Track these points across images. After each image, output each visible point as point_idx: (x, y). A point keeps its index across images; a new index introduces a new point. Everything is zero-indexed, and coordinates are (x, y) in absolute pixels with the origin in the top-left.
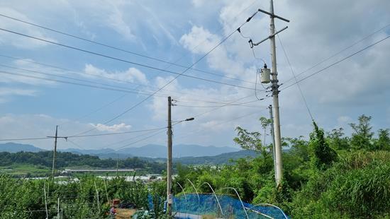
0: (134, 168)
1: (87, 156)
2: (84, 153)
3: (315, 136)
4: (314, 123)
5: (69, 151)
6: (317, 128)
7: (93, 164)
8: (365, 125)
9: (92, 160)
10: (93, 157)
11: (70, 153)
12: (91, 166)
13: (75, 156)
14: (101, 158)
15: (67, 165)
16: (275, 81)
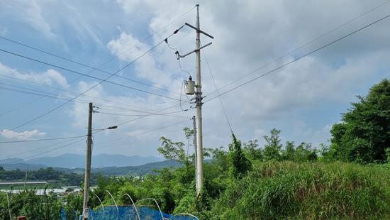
4: (233, 135)
6: (235, 140)
8: (275, 137)
16: (199, 93)
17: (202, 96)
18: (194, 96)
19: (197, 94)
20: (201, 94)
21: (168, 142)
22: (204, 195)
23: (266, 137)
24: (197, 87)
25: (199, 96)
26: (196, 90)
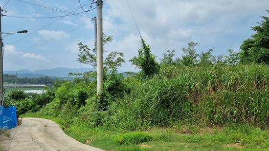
3: (143, 52)
4: (142, 40)
6: (144, 45)
7: (12, 81)
8: (192, 49)
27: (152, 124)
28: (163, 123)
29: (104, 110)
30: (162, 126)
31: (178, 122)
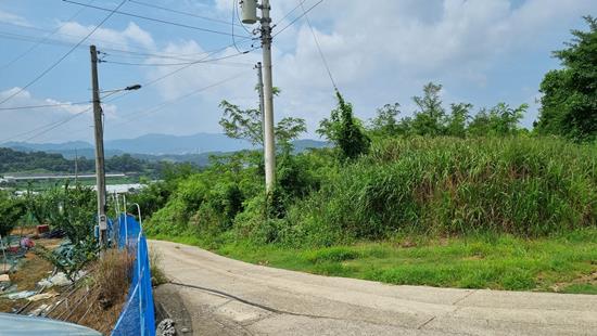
0: (124, 172)
1: (42, 155)
2: (36, 150)
3: (340, 114)
4: (338, 94)
5: (7, 147)
6: (342, 102)
7: (54, 167)
8: (432, 98)
9: (50, 161)
10: (52, 156)
11: (10, 150)
12: (50, 169)
13: (20, 154)
14: (68, 157)
15: (6, 170)
16: (265, 20)
17: (271, 25)
18: (258, 25)
19: (262, 21)
20: (270, 21)
21: (235, 110)
22: (276, 195)
23: (416, 100)
24: (261, 7)
25: (266, 24)
26: (259, 13)
27: (358, 236)
28: (374, 234)
29: (280, 217)
30: (373, 239)
31: (398, 232)
